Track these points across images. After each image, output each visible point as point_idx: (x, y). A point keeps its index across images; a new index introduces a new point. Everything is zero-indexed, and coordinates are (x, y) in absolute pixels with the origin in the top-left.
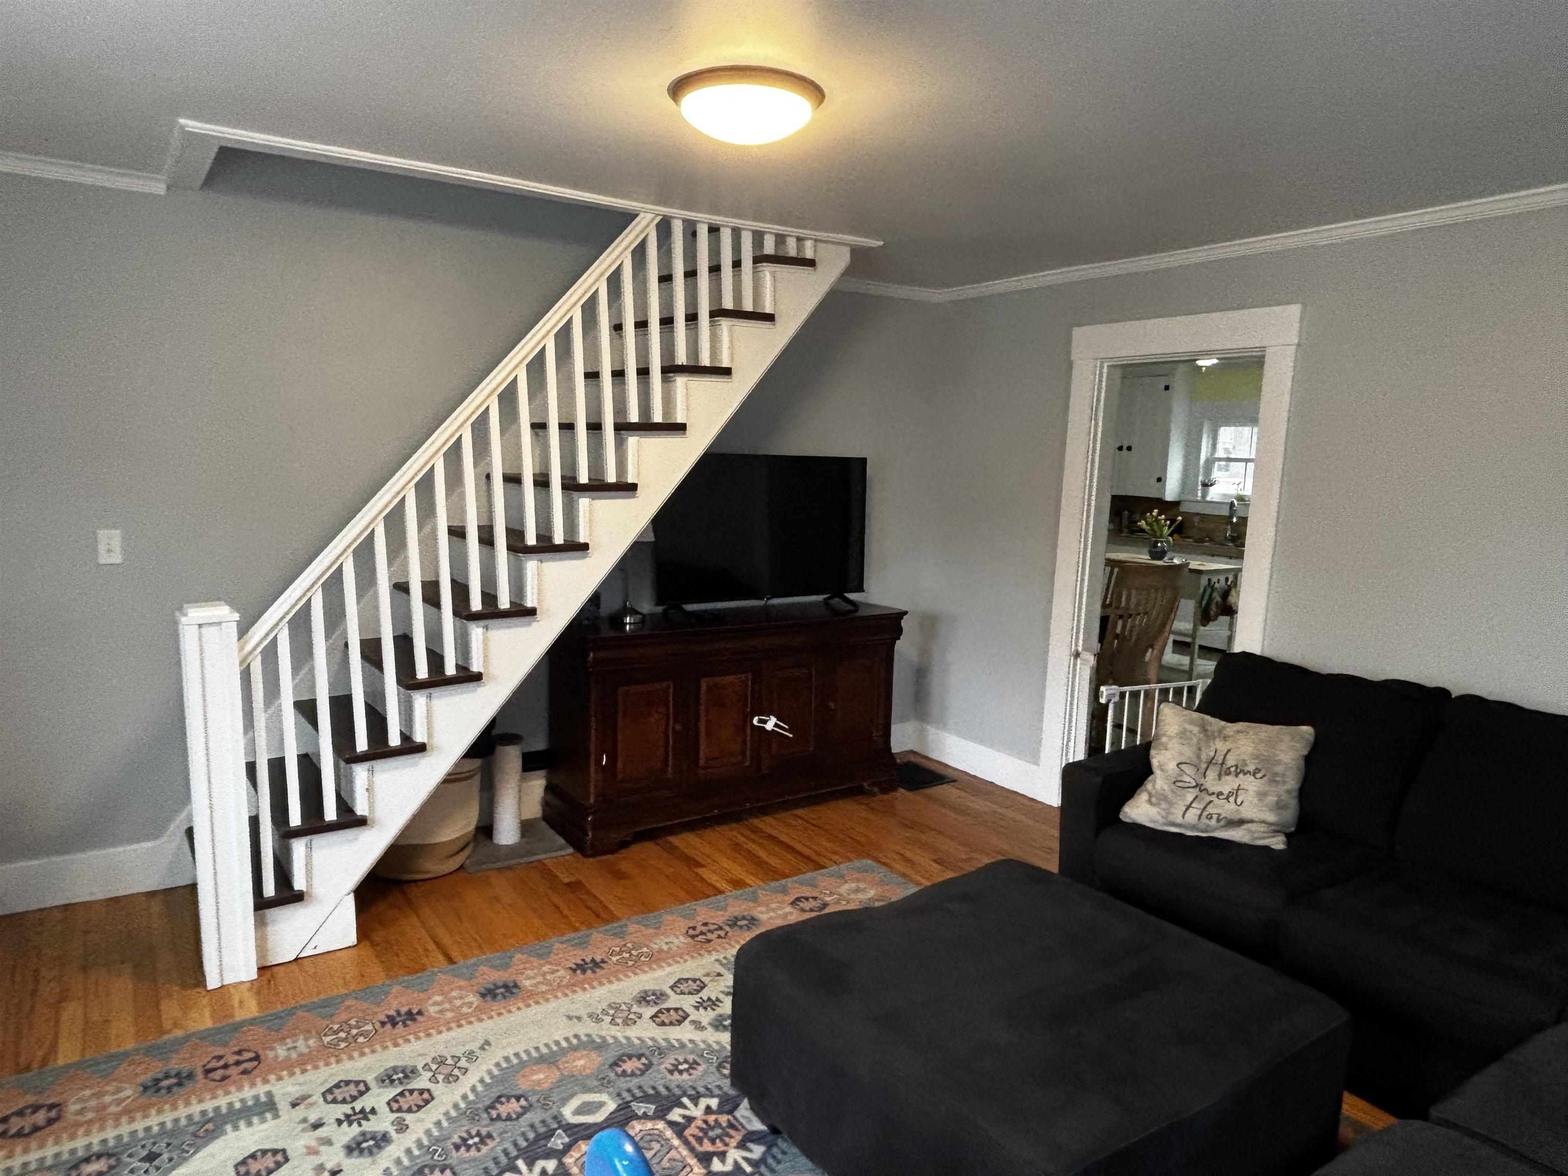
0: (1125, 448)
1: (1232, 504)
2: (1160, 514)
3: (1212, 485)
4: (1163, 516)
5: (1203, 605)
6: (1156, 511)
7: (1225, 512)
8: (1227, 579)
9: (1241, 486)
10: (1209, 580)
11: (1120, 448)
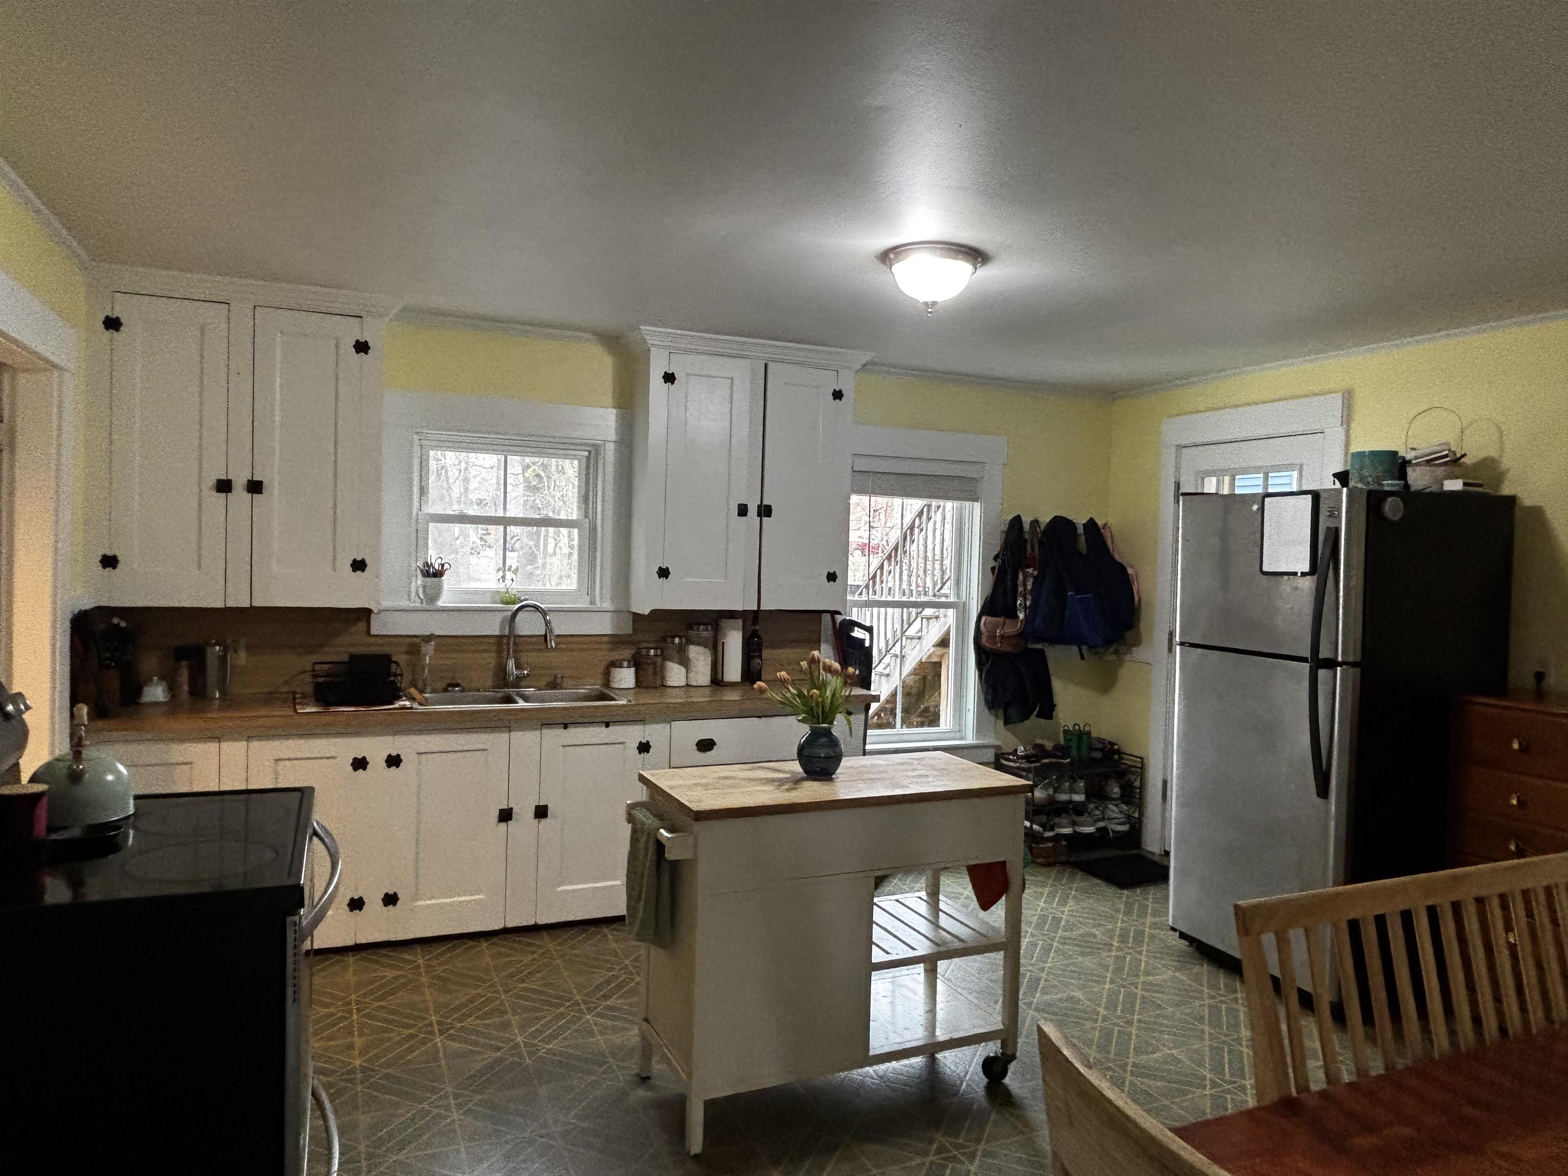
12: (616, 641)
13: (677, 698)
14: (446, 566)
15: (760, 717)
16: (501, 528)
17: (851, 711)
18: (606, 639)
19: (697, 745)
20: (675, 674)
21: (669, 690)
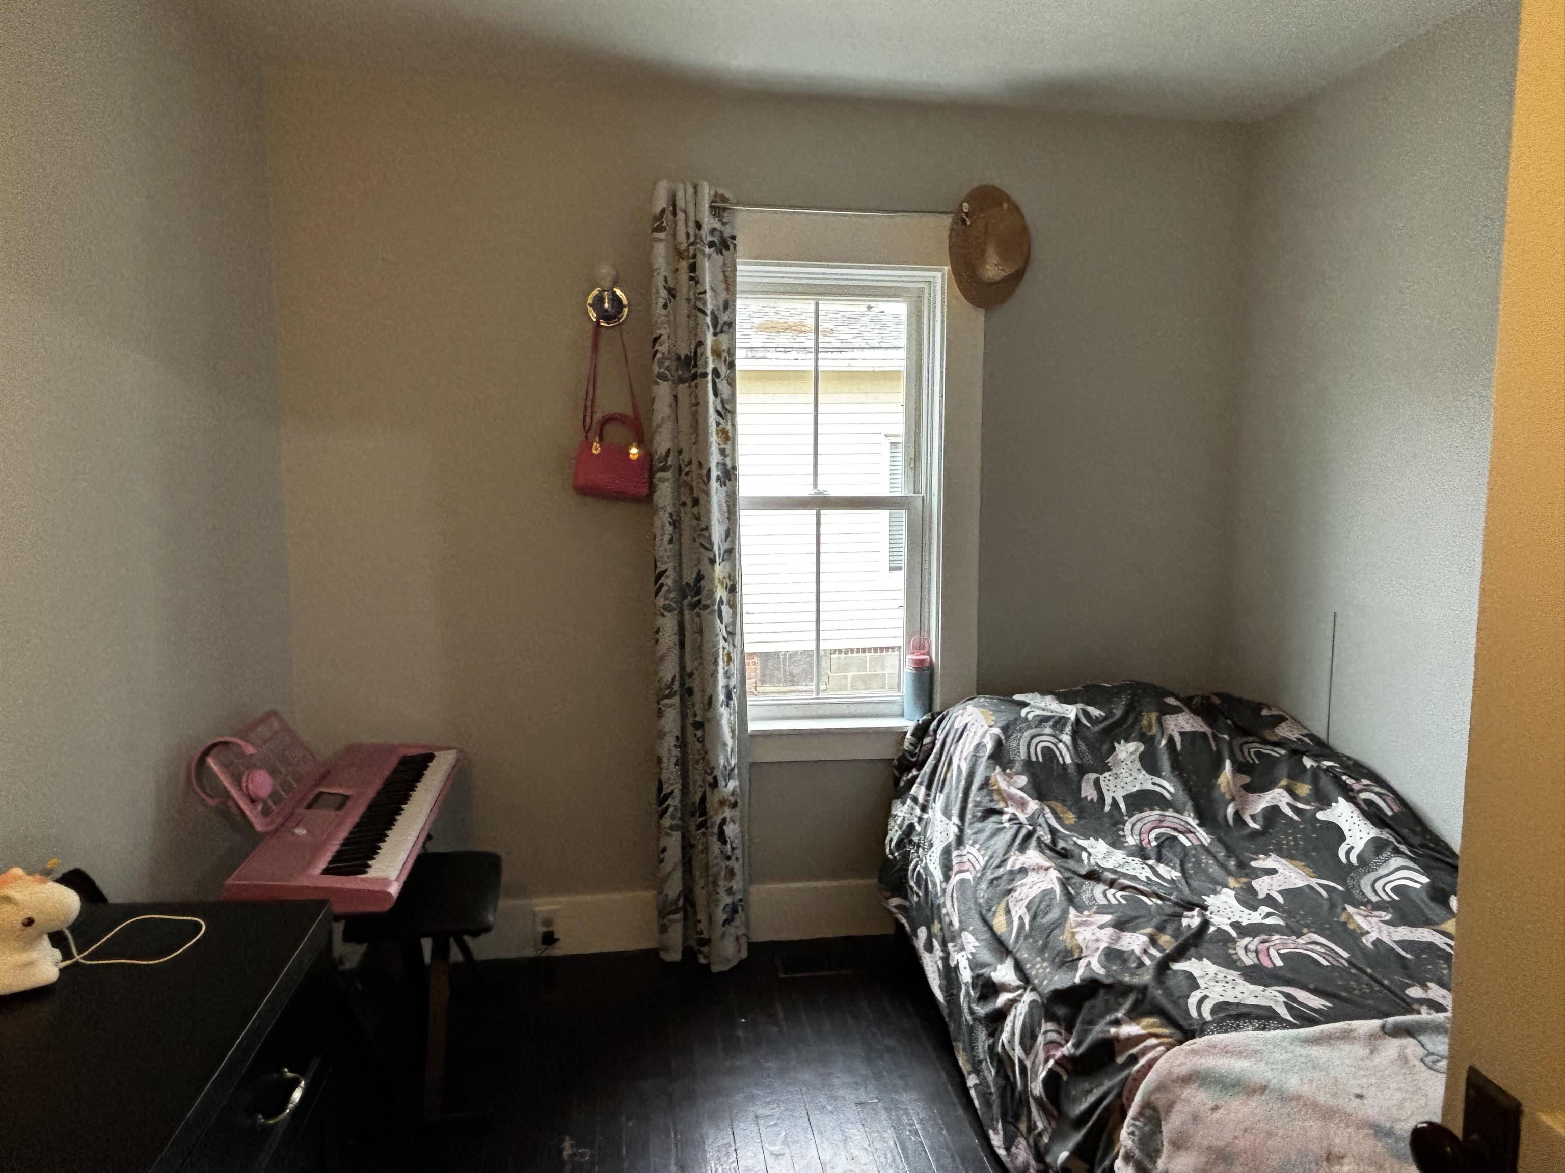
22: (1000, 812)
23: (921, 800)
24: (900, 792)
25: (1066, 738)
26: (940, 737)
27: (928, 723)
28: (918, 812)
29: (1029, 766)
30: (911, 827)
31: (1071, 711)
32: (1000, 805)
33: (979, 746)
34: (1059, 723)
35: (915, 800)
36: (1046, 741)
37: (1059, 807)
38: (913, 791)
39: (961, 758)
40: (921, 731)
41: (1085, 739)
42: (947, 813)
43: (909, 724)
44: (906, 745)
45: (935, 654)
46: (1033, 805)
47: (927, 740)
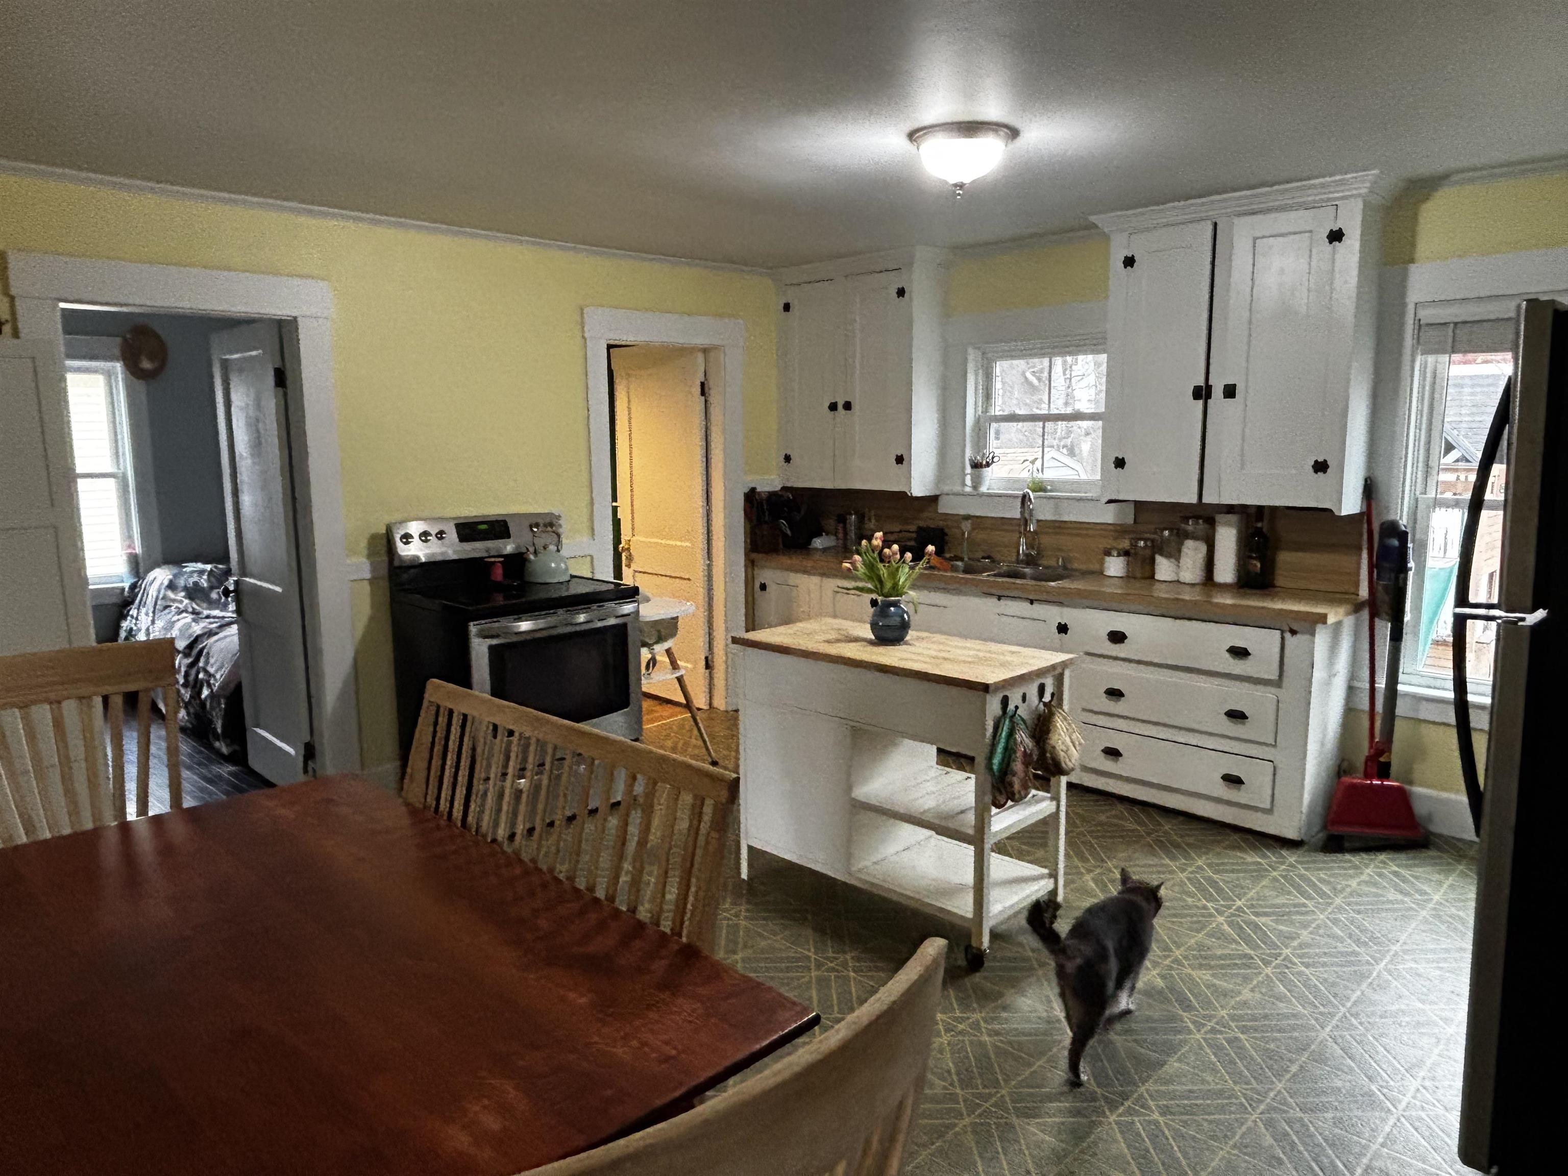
0: (840, 407)
1: (1025, 498)
2: (887, 543)
3: (988, 465)
4: (895, 547)
5: (995, 767)
6: (879, 534)
7: (1015, 513)
8: (1042, 689)
9: (1038, 464)
10: (1005, 701)
11: (833, 407)
12: (1119, 530)
13: (1161, 592)
14: (995, 460)
15: (1176, 618)
16: (1041, 424)
17: (1295, 628)
18: (1111, 527)
19: (1108, 635)
20: (1164, 569)
21: (1157, 584)
22: (170, 606)
23: (135, 616)
24: (124, 617)
25: (205, 577)
26: (143, 586)
27: (136, 583)
28: (134, 621)
29: (186, 588)
30: (131, 629)
31: (208, 567)
32: (169, 603)
33: (162, 584)
34: (201, 572)
35: (132, 617)
36: (195, 578)
37: (198, 602)
38: (131, 613)
39: (153, 592)
40: (133, 587)
41: (215, 577)
42: (147, 614)
43: (127, 585)
44: (126, 593)
45: (138, 550)
46: (186, 601)
47: (136, 590)
